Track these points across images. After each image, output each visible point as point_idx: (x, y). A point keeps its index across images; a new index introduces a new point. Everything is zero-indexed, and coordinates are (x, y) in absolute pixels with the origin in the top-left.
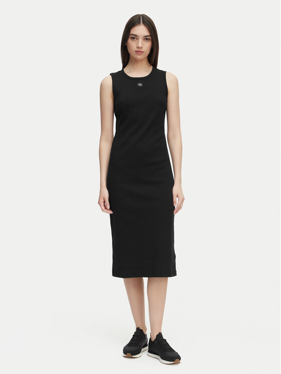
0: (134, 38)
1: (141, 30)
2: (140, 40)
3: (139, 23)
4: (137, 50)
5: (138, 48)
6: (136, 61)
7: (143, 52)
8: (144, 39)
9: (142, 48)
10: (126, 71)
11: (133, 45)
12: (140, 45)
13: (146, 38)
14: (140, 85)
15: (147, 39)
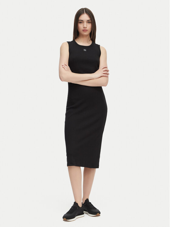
0: (81, 22)
1: (85, 17)
2: (85, 23)
3: (83, 13)
4: (83, 29)
5: (84, 28)
7: (87, 30)
9: (86, 28)
11: (81, 26)
12: (85, 26)
13: (88, 22)
14: (85, 50)
15: (89, 22)
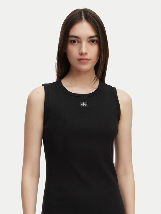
0: (74, 42)
1: (83, 29)
2: (84, 44)
3: (80, 19)
4: (80, 57)
5: (81, 54)
6: (80, 72)
7: (88, 60)
8: (89, 42)
9: (86, 54)
10: (65, 83)
11: (73, 50)
12: (84, 50)
13: (91, 40)
14: (84, 104)
15: (93, 41)
